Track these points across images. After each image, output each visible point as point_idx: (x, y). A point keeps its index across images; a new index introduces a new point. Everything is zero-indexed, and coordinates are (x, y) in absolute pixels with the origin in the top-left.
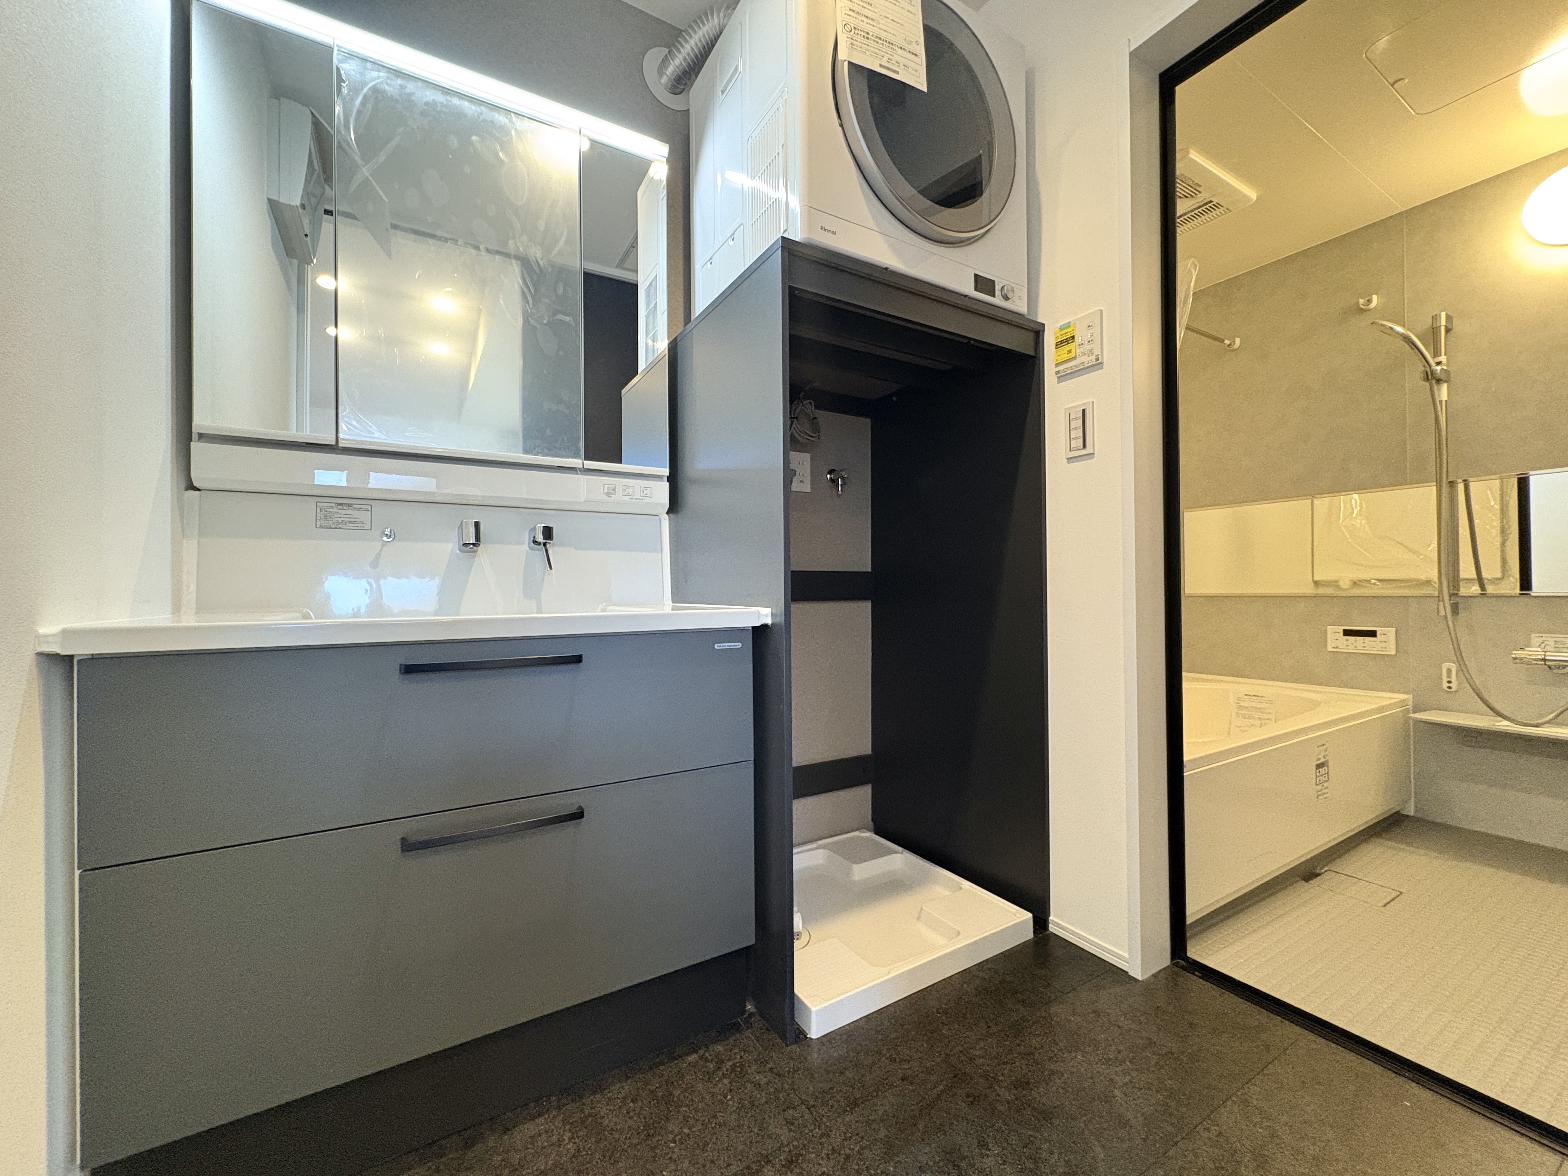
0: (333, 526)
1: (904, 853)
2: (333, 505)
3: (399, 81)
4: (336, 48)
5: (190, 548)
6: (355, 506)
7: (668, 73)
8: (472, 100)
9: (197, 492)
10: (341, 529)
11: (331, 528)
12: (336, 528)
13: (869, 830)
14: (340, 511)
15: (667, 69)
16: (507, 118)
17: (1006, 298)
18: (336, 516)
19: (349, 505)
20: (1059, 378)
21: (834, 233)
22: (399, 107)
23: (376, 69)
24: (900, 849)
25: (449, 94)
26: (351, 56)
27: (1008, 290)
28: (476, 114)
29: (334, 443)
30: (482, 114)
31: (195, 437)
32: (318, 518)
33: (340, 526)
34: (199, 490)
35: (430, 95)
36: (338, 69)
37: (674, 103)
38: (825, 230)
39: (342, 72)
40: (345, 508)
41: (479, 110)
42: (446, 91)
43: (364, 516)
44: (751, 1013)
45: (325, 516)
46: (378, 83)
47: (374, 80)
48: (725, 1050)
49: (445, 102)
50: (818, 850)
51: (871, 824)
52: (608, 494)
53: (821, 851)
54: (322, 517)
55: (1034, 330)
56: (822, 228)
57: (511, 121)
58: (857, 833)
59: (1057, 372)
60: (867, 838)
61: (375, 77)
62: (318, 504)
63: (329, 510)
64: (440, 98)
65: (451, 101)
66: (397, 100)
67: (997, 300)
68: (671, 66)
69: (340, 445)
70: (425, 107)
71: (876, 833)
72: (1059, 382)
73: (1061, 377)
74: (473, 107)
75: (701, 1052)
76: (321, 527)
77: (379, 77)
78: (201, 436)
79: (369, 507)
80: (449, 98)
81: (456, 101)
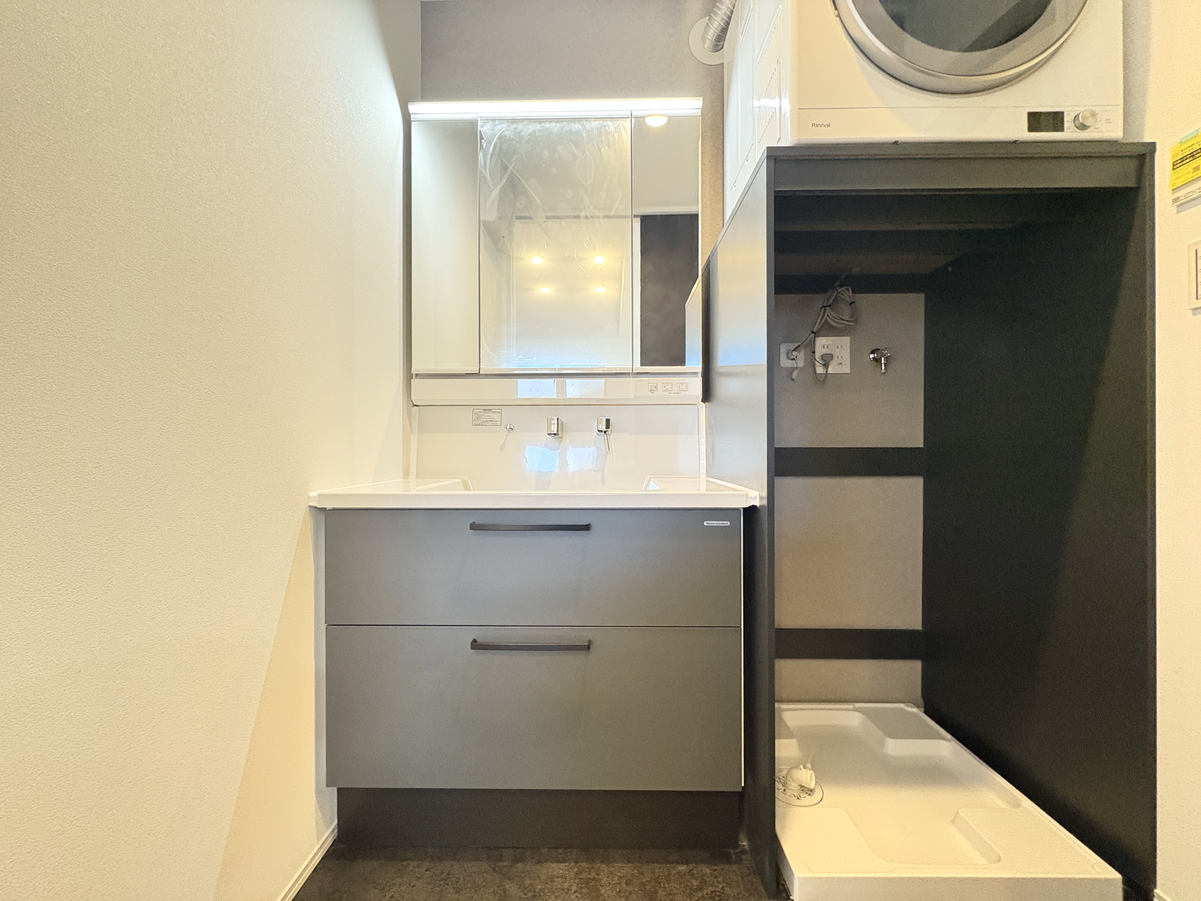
0: (481, 424)
1: (953, 742)
2: (481, 410)
3: (514, 126)
4: (479, 119)
5: (414, 438)
6: (493, 410)
7: (709, 38)
8: (558, 120)
9: (418, 407)
10: (485, 425)
11: (480, 425)
12: (482, 425)
13: (918, 707)
14: (486, 415)
15: (708, 35)
16: (580, 124)
17: (1083, 127)
18: (483, 417)
19: (490, 410)
20: (1178, 206)
21: (828, 125)
22: (514, 142)
23: (501, 123)
24: (949, 736)
25: (543, 122)
26: (487, 120)
27: (1084, 118)
28: (560, 130)
29: (478, 372)
30: (563, 128)
31: (414, 376)
32: (474, 419)
33: (485, 424)
34: (418, 406)
35: (532, 128)
36: (480, 131)
37: (714, 59)
38: (817, 126)
39: (483, 133)
40: (487, 412)
41: (561, 126)
42: (540, 121)
43: (497, 417)
44: (745, 850)
45: (477, 418)
46: (501, 134)
47: (500, 131)
48: (711, 875)
49: (541, 129)
50: (854, 712)
51: (920, 701)
52: (652, 391)
53: (857, 713)
54: (476, 418)
55: (1135, 154)
56: (813, 125)
57: (583, 125)
58: (902, 705)
59: (1176, 200)
60: (911, 713)
61: (500, 128)
62: (474, 410)
63: (479, 414)
64: (537, 127)
65: (544, 127)
66: (513, 139)
67: (1069, 133)
68: (711, 30)
69: (481, 373)
70: (529, 137)
71: (926, 713)
72: (1178, 212)
73: (1181, 205)
74: (558, 125)
75: (691, 866)
76: (475, 425)
77: (502, 128)
78: (417, 375)
79: (500, 411)
80: (543, 125)
81: (547, 125)
